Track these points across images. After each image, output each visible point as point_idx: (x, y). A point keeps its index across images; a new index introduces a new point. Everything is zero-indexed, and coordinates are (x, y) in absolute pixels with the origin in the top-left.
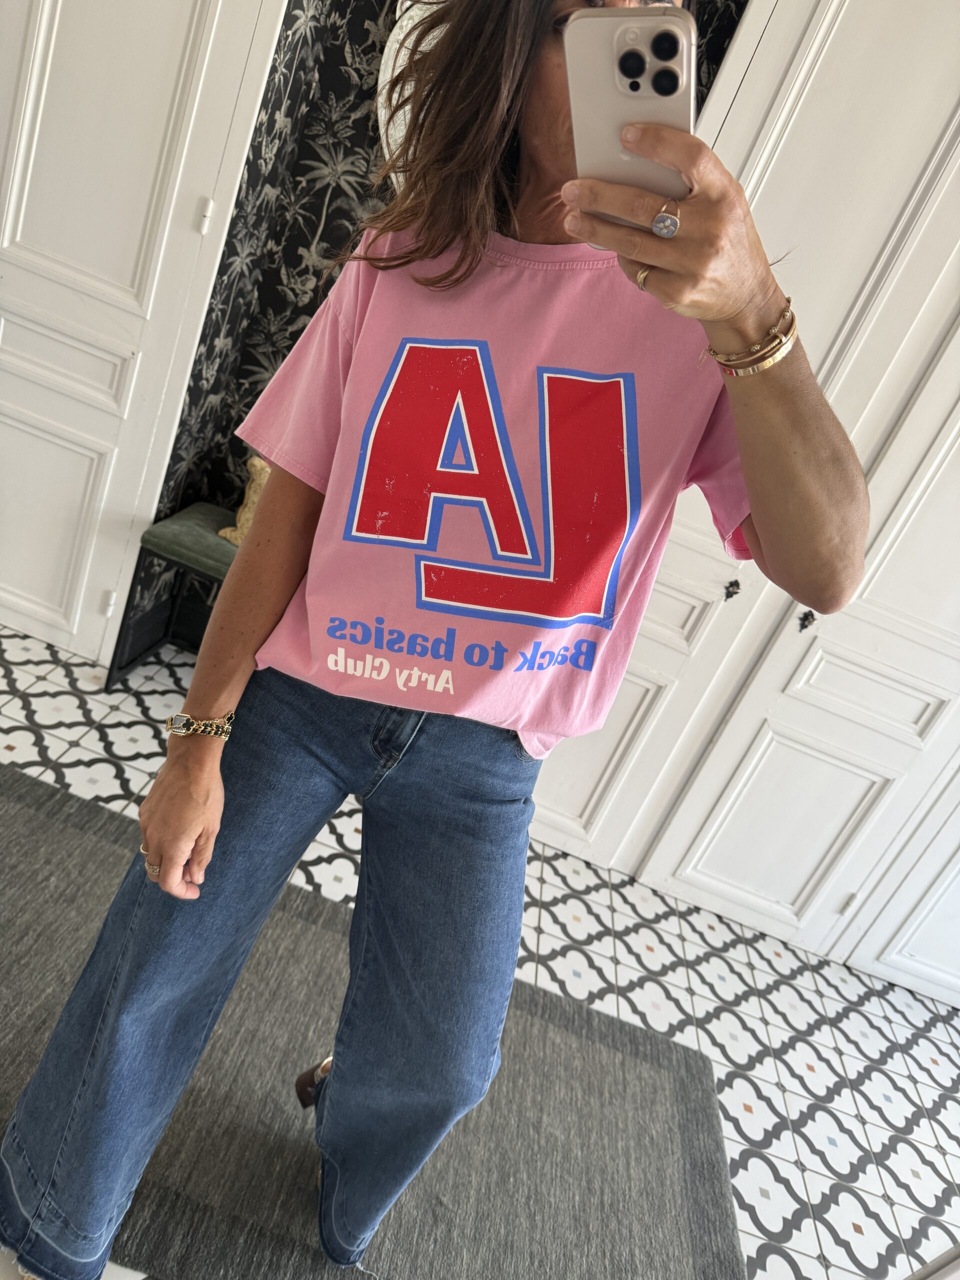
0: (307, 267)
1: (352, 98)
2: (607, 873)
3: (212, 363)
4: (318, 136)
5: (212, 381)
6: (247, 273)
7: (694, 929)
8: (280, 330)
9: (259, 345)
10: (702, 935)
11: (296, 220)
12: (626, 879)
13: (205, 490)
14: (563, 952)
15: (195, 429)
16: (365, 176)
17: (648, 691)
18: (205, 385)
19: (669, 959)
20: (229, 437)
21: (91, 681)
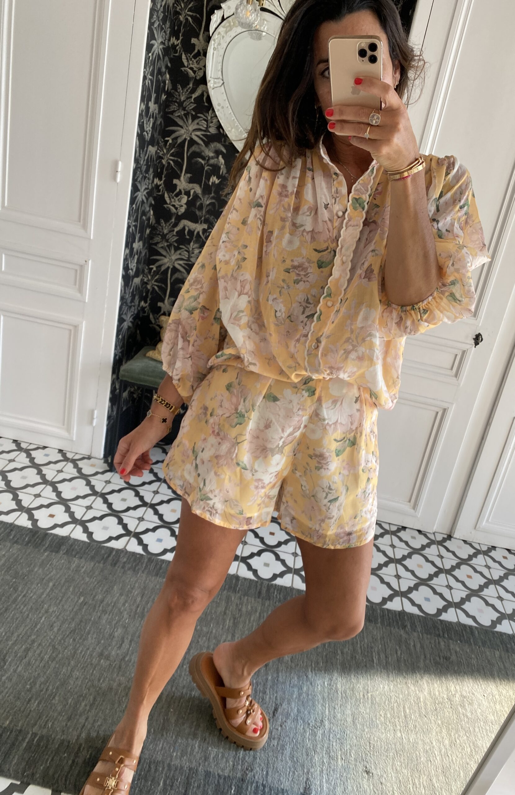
0: (180, 191)
1: (191, 85)
2: (433, 535)
3: (133, 259)
4: (174, 111)
5: (134, 270)
6: (145, 201)
7: (495, 561)
8: (170, 232)
9: (158, 243)
10: (500, 563)
11: (169, 163)
12: (446, 536)
13: (139, 337)
14: (416, 587)
15: (128, 301)
16: (207, 130)
17: (437, 413)
18: (131, 273)
19: (483, 581)
20: (149, 302)
21: (91, 468)
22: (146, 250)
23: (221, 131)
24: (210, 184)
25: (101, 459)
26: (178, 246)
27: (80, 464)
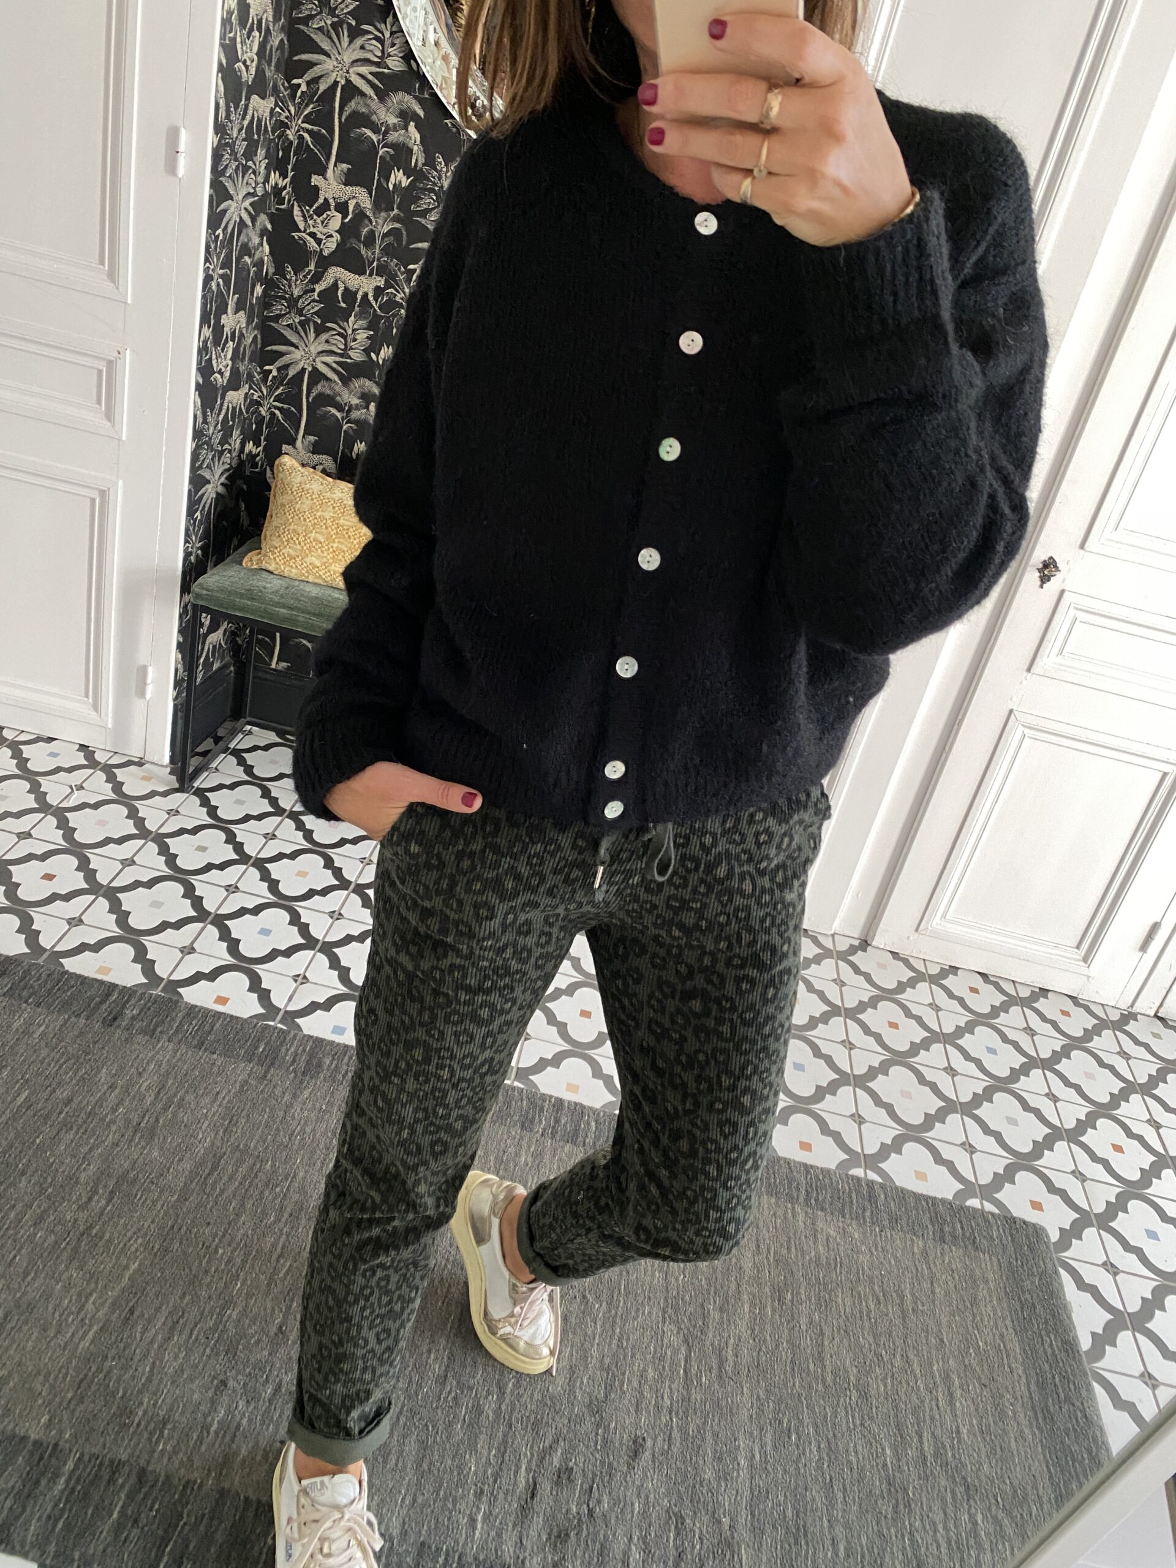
0: (326, 200)
2: (830, 939)
3: (223, 350)
4: (311, 17)
5: (227, 374)
6: (248, 221)
7: (950, 995)
8: (306, 292)
9: (281, 316)
10: (961, 1001)
11: (301, 138)
12: (856, 943)
13: (244, 519)
15: (216, 440)
16: (382, 63)
18: (220, 380)
19: (920, 1034)
20: (263, 443)
21: (144, 782)
22: (255, 332)
23: (413, 65)
24: (391, 187)
25: (166, 766)
26: (324, 322)
27: (121, 774)
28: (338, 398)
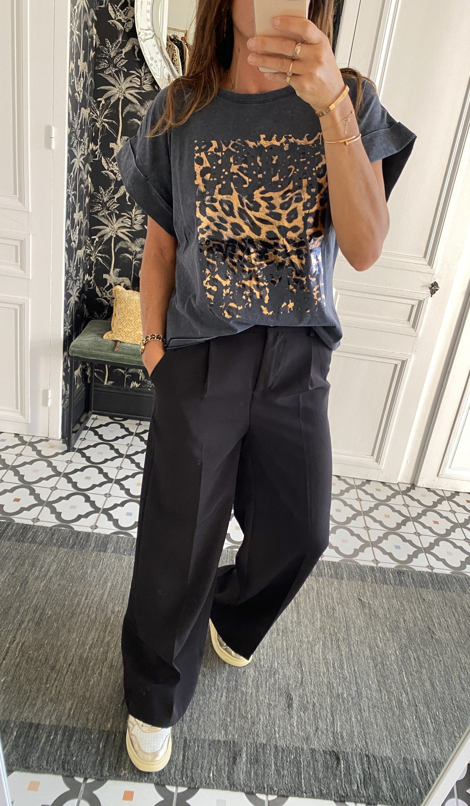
1: (120, 39)
2: (397, 486)
3: (75, 230)
4: (105, 69)
5: (77, 242)
6: (83, 168)
7: (458, 505)
8: (110, 199)
9: (99, 212)
10: (463, 507)
11: (103, 126)
12: (409, 486)
13: (86, 311)
14: (385, 536)
15: (74, 275)
16: (140, 88)
17: (396, 365)
18: (74, 245)
19: (449, 525)
20: (93, 275)
21: (50, 449)
22: (87, 220)
23: (156, 87)
25: (60, 440)
26: (120, 213)
27: (39, 446)
28: (130, 249)
